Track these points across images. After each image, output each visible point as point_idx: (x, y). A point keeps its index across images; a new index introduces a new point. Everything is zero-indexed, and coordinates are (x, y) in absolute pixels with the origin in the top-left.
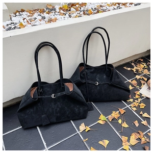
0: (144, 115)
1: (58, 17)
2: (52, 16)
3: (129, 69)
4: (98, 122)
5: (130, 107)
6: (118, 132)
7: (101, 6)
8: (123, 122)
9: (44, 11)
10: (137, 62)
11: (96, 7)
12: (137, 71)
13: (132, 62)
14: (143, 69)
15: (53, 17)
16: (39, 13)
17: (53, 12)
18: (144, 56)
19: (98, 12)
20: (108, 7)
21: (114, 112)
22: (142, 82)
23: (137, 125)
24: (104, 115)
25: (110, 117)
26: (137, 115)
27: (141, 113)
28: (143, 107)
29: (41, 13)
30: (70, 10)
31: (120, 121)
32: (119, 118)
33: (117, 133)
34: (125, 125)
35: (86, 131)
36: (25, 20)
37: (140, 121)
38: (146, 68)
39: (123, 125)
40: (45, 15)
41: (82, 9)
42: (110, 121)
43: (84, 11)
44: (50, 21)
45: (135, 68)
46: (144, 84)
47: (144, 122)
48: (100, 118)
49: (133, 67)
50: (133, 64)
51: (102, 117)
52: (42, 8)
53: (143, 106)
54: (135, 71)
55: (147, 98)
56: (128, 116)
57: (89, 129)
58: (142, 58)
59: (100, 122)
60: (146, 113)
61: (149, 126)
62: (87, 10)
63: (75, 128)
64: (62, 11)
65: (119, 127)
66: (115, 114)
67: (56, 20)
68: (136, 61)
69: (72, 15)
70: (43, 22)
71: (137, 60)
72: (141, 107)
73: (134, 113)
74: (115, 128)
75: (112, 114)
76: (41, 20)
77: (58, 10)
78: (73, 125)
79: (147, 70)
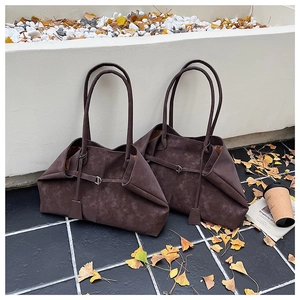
0: (233, 267)
3: (238, 161)
4: (127, 262)
5: (210, 242)
8: (181, 273)
10: (261, 149)
11: (183, 27)
12: (254, 168)
13: (249, 148)
14: (270, 165)
18: (281, 138)
21: (169, 247)
22: (257, 193)
23: (210, 285)
24: (145, 249)
25: (156, 257)
26: (219, 263)
27: (230, 260)
28: (238, 248)
30: (127, 27)
32: (174, 263)
34: (183, 280)
37: (219, 278)
38: (275, 166)
39: (177, 281)
41: (153, 27)
42: (154, 265)
45: (252, 161)
46: (259, 198)
47: (229, 282)
48: (133, 255)
49: (247, 159)
50: (250, 153)
51: (140, 254)
53: (238, 244)
54: (249, 166)
55: (255, 229)
58: (275, 143)
59: (132, 263)
60: (240, 263)
63: (75, 266)
65: (167, 281)
66: (169, 253)
68: (258, 146)
71: (263, 144)
72: (233, 247)
73: (215, 257)
74: (158, 281)
75: (164, 252)
78: (74, 259)
79: (276, 169)
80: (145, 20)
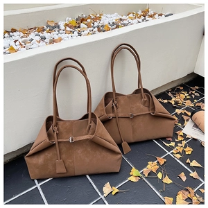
0: (192, 164)
1: (63, 36)
2: (55, 35)
3: (165, 101)
4: (129, 179)
5: (172, 153)
6: (158, 191)
7: (121, 20)
8: (164, 175)
9: (43, 30)
10: (175, 91)
11: (114, 21)
12: (176, 103)
13: (168, 92)
14: (184, 99)
15: (56, 37)
16: (37, 32)
17: (57, 29)
18: (183, 82)
19: (118, 27)
20: (130, 21)
21: (150, 163)
22: (185, 118)
23: (184, 179)
24: (136, 168)
25: (146, 171)
26: (183, 164)
27: (188, 161)
28: (190, 153)
29: (39, 32)
30: (79, 27)
31: (160, 175)
32: (158, 171)
33: (157, 193)
34: (167, 180)
35: (113, 193)
36: (17, 43)
37: (187, 173)
38: (188, 99)
39: (165, 181)
40: (45, 34)
41: (96, 24)
42: (146, 176)
43: (98, 27)
44: (53, 41)
45: (173, 99)
46: (188, 120)
47: (194, 174)
48: (131, 174)
49: (171, 99)
50: (170, 94)
51: (134, 172)
52: (40, 26)
53: (189, 151)
54: (173, 103)
55: (193, 139)
56: (171, 167)
57: (118, 190)
58: (181, 85)
59: (133, 179)
60: (194, 161)
61: (200, 179)
62: (102, 26)
63: (97, 191)
64: (68, 29)
65: (159, 184)
66: (152, 166)
67: (60, 40)
68: (173, 89)
69: (83, 33)
70: (42, 43)
71: (175, 88)
72: (187, 153)
73: (179, 161)
74: (153, 185)
75: (148, 166)
76: (39, 42)
77: (62, 27)
78: (94, 186)
79: (189, 101)
80: (89, 20)
